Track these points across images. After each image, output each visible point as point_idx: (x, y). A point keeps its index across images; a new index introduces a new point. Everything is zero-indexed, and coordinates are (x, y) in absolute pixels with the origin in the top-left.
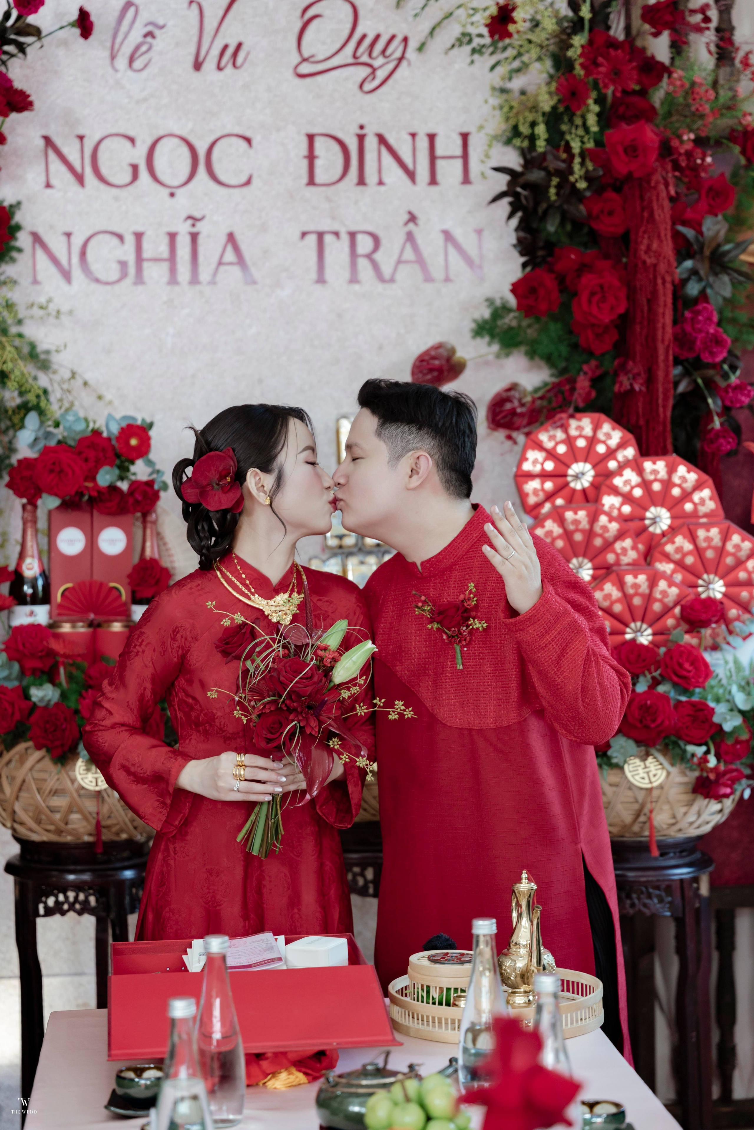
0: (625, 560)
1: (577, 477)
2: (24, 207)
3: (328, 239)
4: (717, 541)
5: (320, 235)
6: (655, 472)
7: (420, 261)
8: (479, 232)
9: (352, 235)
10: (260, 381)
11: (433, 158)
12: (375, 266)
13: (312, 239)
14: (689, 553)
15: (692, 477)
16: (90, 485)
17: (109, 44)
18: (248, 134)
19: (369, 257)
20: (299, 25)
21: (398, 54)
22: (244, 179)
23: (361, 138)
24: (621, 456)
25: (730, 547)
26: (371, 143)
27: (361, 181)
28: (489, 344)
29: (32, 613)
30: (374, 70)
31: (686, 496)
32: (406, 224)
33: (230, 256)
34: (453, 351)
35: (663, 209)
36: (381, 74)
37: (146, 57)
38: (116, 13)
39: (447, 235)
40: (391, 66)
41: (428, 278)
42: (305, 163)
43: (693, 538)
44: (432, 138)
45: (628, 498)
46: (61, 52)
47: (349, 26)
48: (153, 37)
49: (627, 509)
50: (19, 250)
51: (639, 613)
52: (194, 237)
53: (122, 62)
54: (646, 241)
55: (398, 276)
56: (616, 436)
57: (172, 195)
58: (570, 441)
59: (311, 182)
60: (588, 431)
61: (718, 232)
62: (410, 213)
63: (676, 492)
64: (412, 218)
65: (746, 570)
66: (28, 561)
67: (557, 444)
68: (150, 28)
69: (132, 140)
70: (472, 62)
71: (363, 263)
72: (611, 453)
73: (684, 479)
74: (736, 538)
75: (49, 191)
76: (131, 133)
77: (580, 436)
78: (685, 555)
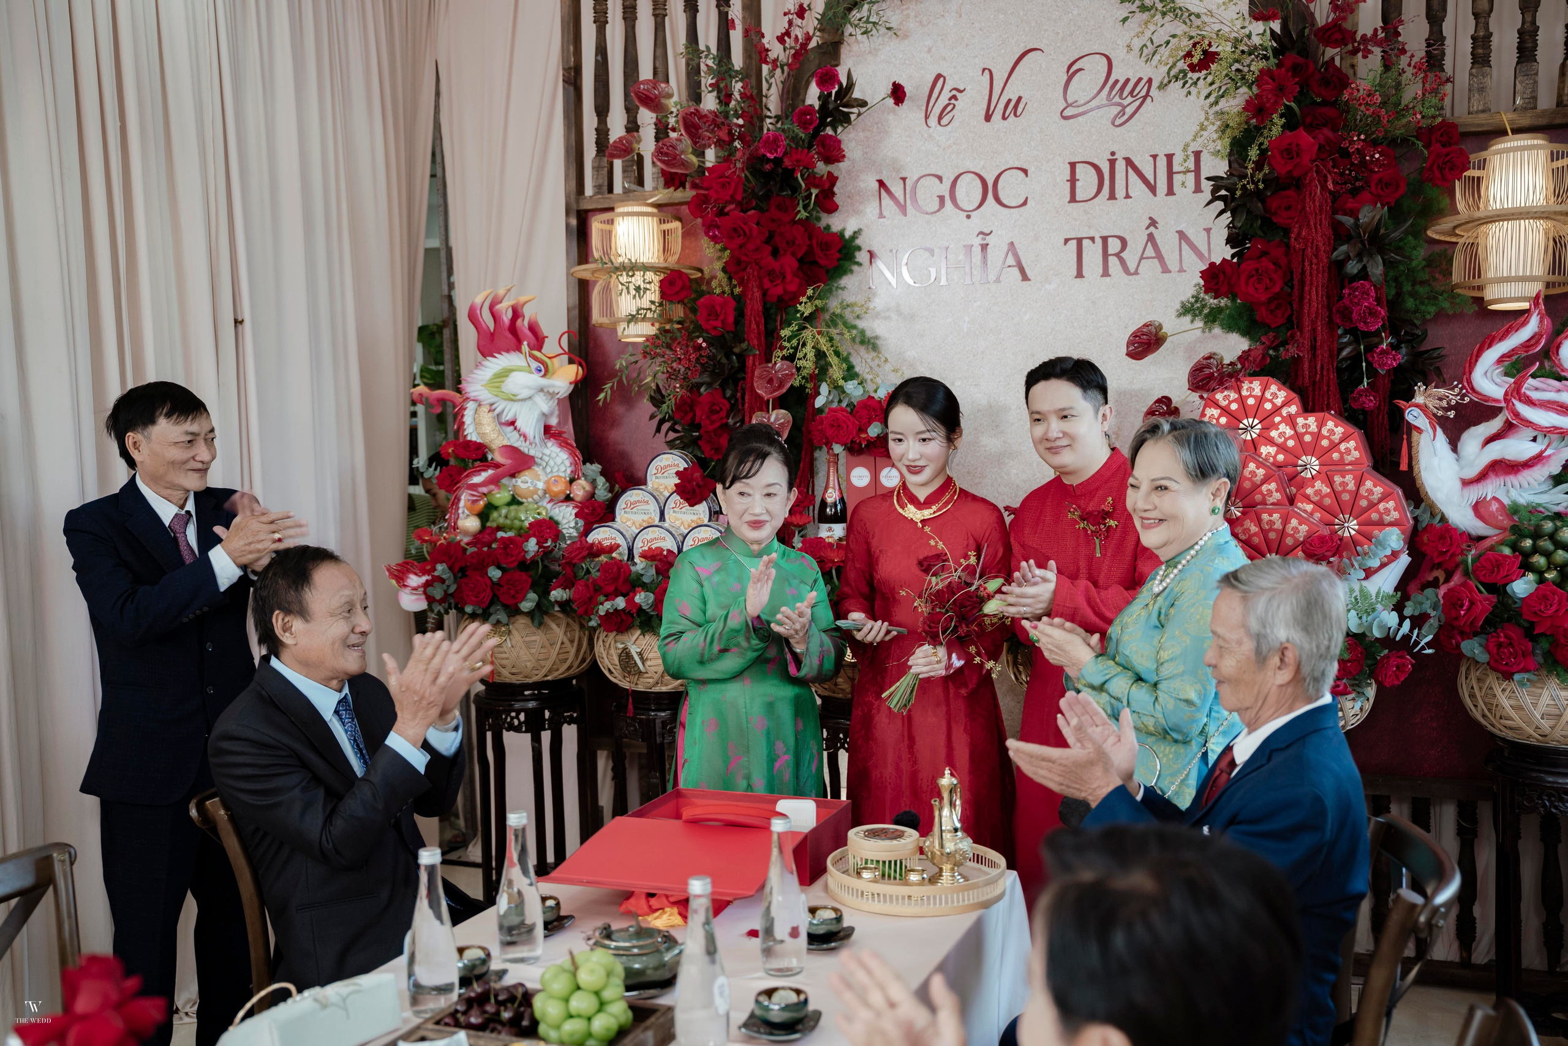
0: (1271, 500)
1: (1245, 430)
2: (864, 233)
3: (1085, 243)
4: (1351, 486)
5: (1080, 241)
6: (1306, 426)
7: (1159, 256)
8: (1208, 230)
9: (1105, 239)
10: (1033, 356)
11: (1170, 173)
12: (1123, 262)
13: (1073, 244)
14: (1327, 495)
15: (1340, 430)
16: (863, 436)
17: (924, 108)
18: (1024, 167)
19: (1117, 255)
20: (1065, 78)
21: (1143, 93)
22: (1022, 201)
23: (1112, 163)
24: (1284, 412)
25: (1363, 491)
26: (1120, 166)
27: (1112, 196)
28: (1192, 322)
29: (830, 529)
30: (1124, 107)
31: (1334, 446)
32: (1147, 228)
33: (1011, 261)
34: (1160, 327)
35: (1314, 203)
36: (1129, 111)
37: (951, 114)
38: (930, 85)
39: (1182, 235)
40: (1138, 103)
41: (1166, 270)
42: (1068, 184)
43: (1330, 483)
44: (1170, 157)
45: (1282, 448)
46: (891, 117)
47: (1105, 75)
48: (956, 99)
49: (1281, 457)
50: (859, 264)
51: (1275, 546)
52: (984, 247)
53: (933, 120)
54: (1296, 230)
55: (1140, 270)
56: (1282, 395)
57: (968, 217)
58: (1242, 400)
59: (1073, 199)
60: (1257, 391)
61: (1373, 218)
62: (1151, 218)
63: (1325, 443)
64: (1153, 223)
65: (1378, 511)
66: (830, 490)
67: (1230, 402)
68: (954, 92)
69: (940, 178)
70: (1189, 93)
71: (1113, 261)
72: (1277, 410)
73: (1332, 432)
74: (1369, 484)
75: (882, 220)
76: (940, 174)
77: (1250, 396)
78: (1323, 497)
